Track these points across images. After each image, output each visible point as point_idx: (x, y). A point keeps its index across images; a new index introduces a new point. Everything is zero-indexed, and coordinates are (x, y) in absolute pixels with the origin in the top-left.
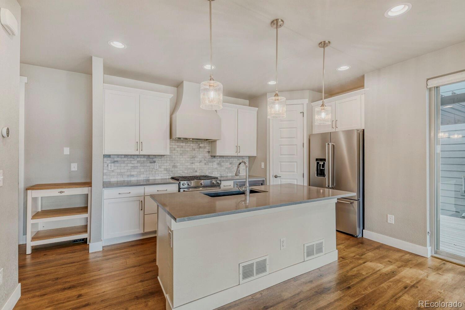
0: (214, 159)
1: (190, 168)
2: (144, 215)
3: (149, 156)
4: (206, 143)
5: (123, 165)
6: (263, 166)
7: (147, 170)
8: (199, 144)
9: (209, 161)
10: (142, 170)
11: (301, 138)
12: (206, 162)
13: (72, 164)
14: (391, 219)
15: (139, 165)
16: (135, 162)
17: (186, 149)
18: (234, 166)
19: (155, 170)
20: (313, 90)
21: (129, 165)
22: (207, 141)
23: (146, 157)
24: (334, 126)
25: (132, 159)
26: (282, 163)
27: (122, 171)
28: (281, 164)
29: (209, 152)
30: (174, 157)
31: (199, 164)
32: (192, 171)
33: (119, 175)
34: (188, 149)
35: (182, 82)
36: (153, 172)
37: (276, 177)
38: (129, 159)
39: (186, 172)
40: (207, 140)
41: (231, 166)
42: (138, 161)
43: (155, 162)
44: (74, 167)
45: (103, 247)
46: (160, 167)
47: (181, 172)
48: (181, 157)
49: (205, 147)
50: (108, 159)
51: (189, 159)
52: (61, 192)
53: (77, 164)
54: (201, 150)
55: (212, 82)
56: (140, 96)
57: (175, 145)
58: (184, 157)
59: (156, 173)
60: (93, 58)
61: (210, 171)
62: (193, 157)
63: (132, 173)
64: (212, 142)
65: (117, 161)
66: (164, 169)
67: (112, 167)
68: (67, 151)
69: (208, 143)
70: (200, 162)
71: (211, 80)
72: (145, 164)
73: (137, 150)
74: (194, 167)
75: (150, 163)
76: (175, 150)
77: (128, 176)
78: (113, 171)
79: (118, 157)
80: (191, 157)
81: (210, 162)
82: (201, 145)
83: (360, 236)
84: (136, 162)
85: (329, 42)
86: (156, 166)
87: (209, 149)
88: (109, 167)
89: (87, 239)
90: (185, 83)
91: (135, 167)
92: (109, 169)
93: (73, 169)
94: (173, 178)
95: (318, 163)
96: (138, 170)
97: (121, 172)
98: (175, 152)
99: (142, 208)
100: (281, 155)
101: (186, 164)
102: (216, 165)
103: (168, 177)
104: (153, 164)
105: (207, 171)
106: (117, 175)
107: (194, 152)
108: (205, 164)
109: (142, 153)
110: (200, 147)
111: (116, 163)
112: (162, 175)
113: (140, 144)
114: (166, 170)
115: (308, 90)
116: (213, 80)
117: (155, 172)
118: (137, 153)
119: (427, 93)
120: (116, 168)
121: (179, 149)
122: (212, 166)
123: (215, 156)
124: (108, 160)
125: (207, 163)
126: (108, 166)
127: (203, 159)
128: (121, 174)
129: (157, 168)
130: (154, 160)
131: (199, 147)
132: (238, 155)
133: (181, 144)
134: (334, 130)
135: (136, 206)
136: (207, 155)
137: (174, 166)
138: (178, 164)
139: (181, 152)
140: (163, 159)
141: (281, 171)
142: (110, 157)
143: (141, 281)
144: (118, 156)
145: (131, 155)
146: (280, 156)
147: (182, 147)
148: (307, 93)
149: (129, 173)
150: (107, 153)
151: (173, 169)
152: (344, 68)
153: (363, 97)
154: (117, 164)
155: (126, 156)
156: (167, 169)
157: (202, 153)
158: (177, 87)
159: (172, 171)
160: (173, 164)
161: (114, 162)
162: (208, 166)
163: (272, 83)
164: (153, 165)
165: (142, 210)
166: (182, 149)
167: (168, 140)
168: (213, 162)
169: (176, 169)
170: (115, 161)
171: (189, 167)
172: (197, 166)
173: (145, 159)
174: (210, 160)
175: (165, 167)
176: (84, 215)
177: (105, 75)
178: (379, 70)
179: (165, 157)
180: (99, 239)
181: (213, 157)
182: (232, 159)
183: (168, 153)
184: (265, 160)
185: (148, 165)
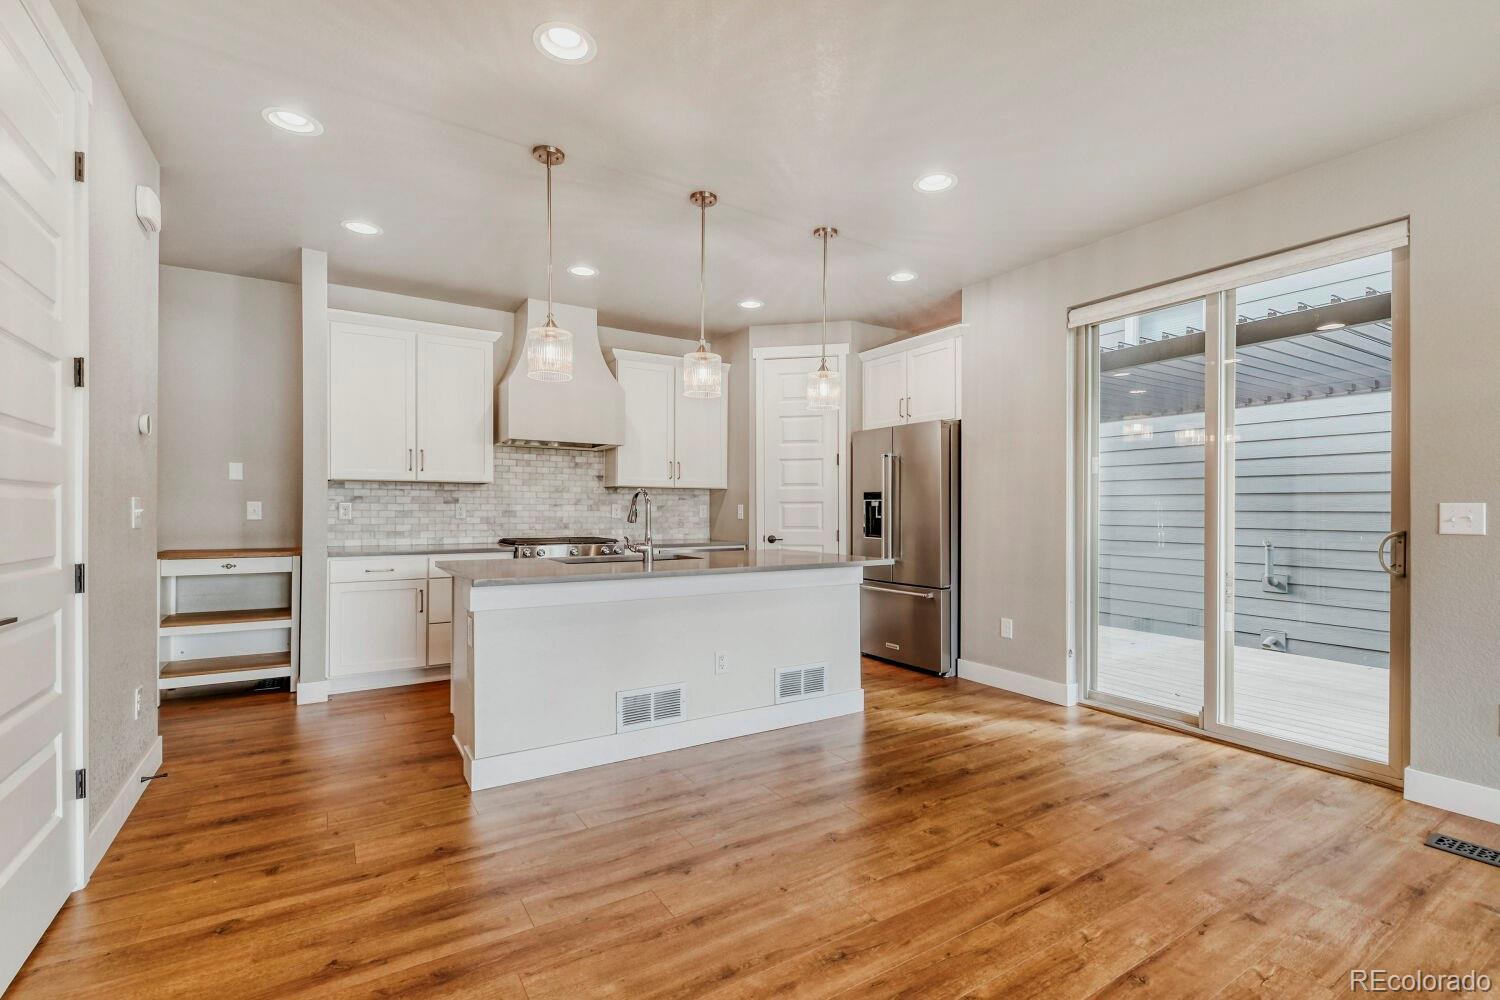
0: (614, 496)
1: (549, 518)
2: (428, 623)
3: (441, 484)
4: (592, 454)
5: (374, 506)
6: (741, 515)
7: (438, 520)
8: (574, 457)
9: (599, 500)
10: (425, 521)
11: (833, 441)
12: (591, 502)
13: (249, 503)
14: (1008, 628)
15: (416, 507)
16: (405, 499)
17: (539, 470)
18: (668, 515)
19: (457, 521)
20: (863, 321)
21: (389, 506)
22: (596, 449)
23: (434, 488)
24: (904, 413)
25: (398, 493)
26: (786, 506)
27: (373, 521)
28: (783, 509)
29: (600, 477)
30: (506, 488)
31: (573, 509)
32: (554, 526)
33: (367, 531)
34: (545, 470)
35: (524, 302)
36: (453, 527)
37: (772, 540)
38: (390, 493)
39: (538, 527)
40: (594, 446)
41: (661, 514)
42: (413, 498)
43: (456, 501)
44: (255, 511)
45: (329, 696)
46: (470, 513)
47: (526, 527)
48: (525, 488)
49: (589, 465)
50: (338, 490)
51: (547, 495)
52: (228, 566)
53: (260, 503)
54: (579, 471)
55: (551, 328)
56: (417, 336)
57: (509, 458)
58: (533, 488)
59: (461, 528)
60: (305, 252)
61: (602, 527)
62: (557, 491)
63: (400, 528)
64: (607, 451)
65: (361, 497)
66: (482, 518)
67: (348, 511)
68: (236, 471)
69: (597, 454)
70: (577, 502)
71: (548, 325)
72: (432, 506)
73: (410, 470)
74: (559, 514)
75: (445, 503)
76: (508, 471)
77: (389, 534)
78: (350, 522)
79: (363, 488)
80: (552, 489)
81: (604, 504)
82: (579, 460)
83: (951, 674)
84: (407, 500)
85: (835, 231)
86: (461, 510)
87: (600, 470)
88: (342, 511)
89: (289, 678)
90: (531, 302)
91: (405, 514)
92: (342, 516)
93: (251, 516)
94: (504, 542)
95: (868, 504)
96: (413, 521)
97: (370, 525)
98: (510, 475)
99: (423, 608)
100: (785, 484)
101: (539, 508)
102: (619, 509)
103: (492, 540)
104: (452, 506)
105: (596, 527)
106: (362, 531)
107: (559, 476)
108: (590, 508)
109: (422, 477)
110: (577, 464)
111: (357, 501)
112: (477, 534)
113: (417, 455)
114: (487, 521)
115: (849, 319)
116: (554, 325)
117: (458, 525)
118: (411, 477)
119: (1070, 340)
120: (358, 514)
121: (519, 469)
122: (608, 515)
123: (615, 489)
124: (338, 495)
125: (594, 507)
126: (338, 508)
127: (585, 496)
128: (369, 530)
129: (464, 516)
130: (455, 495)
131: (572, 465)
132: (677, 486)
133: (526, 456)
134: (903, 422)
135: (407, 603)
136: (594, 484)
137: (508, 513)
138: (518, 508)
139: (526, 477)
140: (478, 494)
141: (785, 527)
142: (344, 488)
143: (416, 743)
144: (364, 482)
145: (396, 483)
146: (783, 488)
147: (528, 463)
148: (848, 328)
149: (390, 528)
150: (334, 477)
151: (504, 520)
152: (903, 277)
153: (959, 341)
154: (361, 506)
155: (383, 483)
156: (488, 518)
157: (580, 480)
158: (515, 312)
159: (501, 525)
160: (504, 507)
161: (354, 499)
162: (597, 514)
163: (750, 304)
164: (453, 509)
165: (421, 611)
166: (528, 469)
167: (490, 446)
168: (611, 503)
169: (512, 520)
170: (356, 498)
171: (547, 514)
172: (567, 512)
173: (431, 494)
174: (603, 498)
175: (485, 514)
176: (282, 623)
177: (333, 286)
178: (987, 281)
179: (484, 487)
180: (320, 676)
181: (611, 491)
182: (664, 497)
183: (488, 476)
184: (746, 499)
185: (439, 507)
